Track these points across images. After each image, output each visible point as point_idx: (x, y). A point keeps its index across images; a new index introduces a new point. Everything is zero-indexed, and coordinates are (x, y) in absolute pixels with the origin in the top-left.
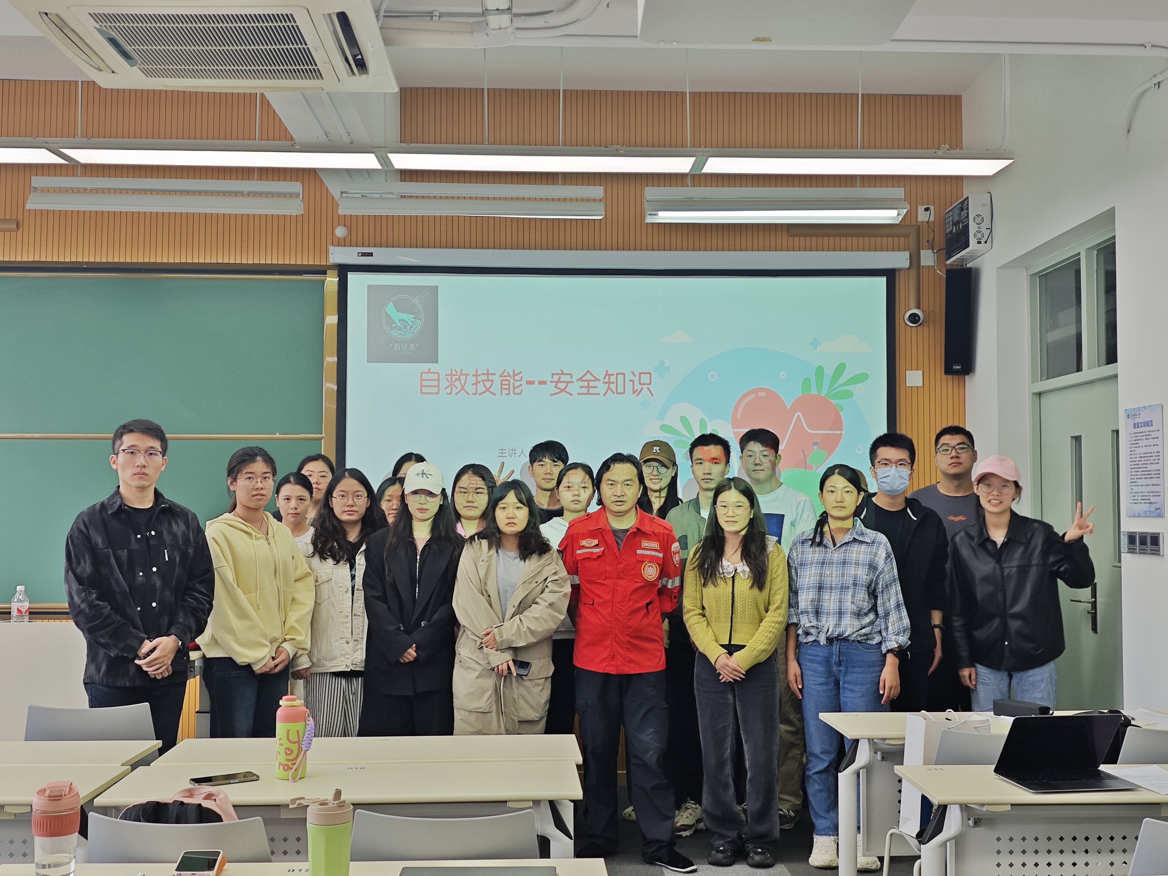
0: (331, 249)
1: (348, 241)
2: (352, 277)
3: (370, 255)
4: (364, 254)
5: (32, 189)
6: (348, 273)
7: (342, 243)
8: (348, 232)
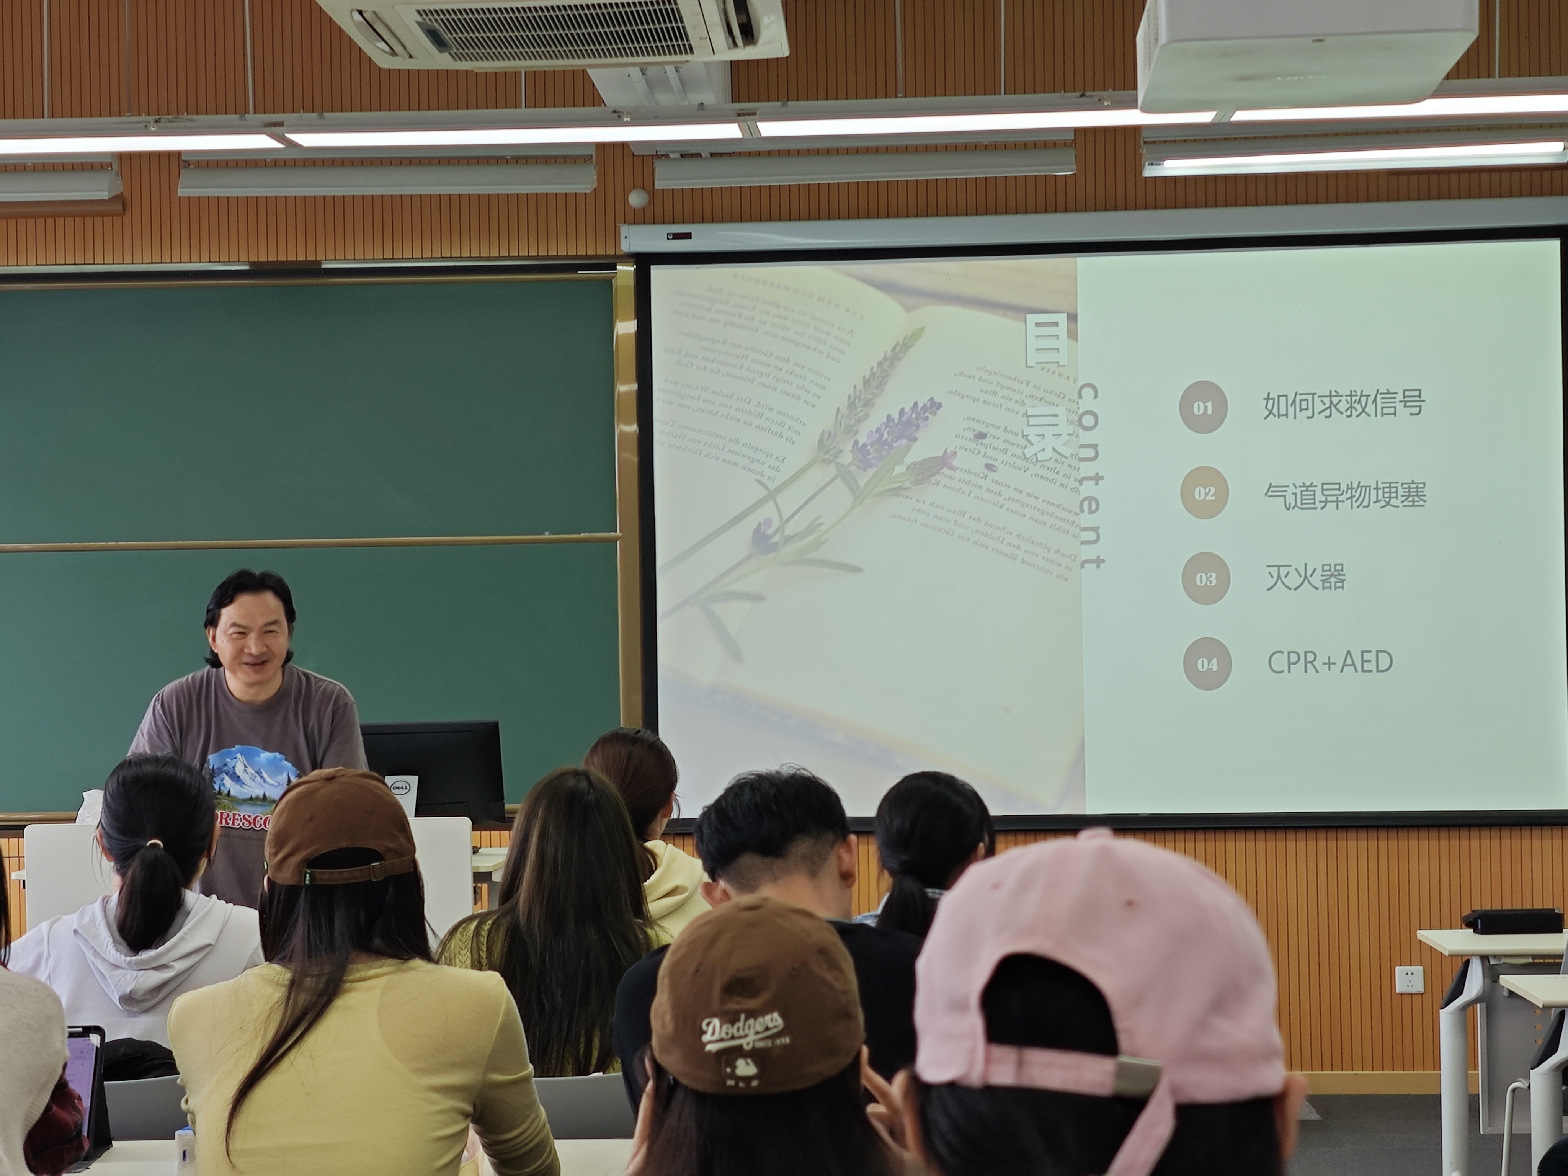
0: (624, 230)
1: (649, 215)
2: (657, 273)
3: (688, 236)
4: (677, 236)
5: (182, 164)
6: (652, 267)
7: (641, 218)
8: (650, 201)
